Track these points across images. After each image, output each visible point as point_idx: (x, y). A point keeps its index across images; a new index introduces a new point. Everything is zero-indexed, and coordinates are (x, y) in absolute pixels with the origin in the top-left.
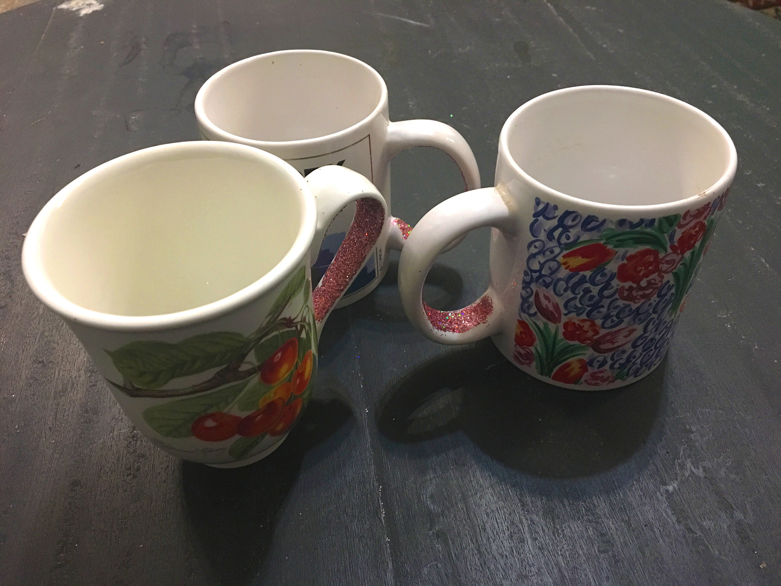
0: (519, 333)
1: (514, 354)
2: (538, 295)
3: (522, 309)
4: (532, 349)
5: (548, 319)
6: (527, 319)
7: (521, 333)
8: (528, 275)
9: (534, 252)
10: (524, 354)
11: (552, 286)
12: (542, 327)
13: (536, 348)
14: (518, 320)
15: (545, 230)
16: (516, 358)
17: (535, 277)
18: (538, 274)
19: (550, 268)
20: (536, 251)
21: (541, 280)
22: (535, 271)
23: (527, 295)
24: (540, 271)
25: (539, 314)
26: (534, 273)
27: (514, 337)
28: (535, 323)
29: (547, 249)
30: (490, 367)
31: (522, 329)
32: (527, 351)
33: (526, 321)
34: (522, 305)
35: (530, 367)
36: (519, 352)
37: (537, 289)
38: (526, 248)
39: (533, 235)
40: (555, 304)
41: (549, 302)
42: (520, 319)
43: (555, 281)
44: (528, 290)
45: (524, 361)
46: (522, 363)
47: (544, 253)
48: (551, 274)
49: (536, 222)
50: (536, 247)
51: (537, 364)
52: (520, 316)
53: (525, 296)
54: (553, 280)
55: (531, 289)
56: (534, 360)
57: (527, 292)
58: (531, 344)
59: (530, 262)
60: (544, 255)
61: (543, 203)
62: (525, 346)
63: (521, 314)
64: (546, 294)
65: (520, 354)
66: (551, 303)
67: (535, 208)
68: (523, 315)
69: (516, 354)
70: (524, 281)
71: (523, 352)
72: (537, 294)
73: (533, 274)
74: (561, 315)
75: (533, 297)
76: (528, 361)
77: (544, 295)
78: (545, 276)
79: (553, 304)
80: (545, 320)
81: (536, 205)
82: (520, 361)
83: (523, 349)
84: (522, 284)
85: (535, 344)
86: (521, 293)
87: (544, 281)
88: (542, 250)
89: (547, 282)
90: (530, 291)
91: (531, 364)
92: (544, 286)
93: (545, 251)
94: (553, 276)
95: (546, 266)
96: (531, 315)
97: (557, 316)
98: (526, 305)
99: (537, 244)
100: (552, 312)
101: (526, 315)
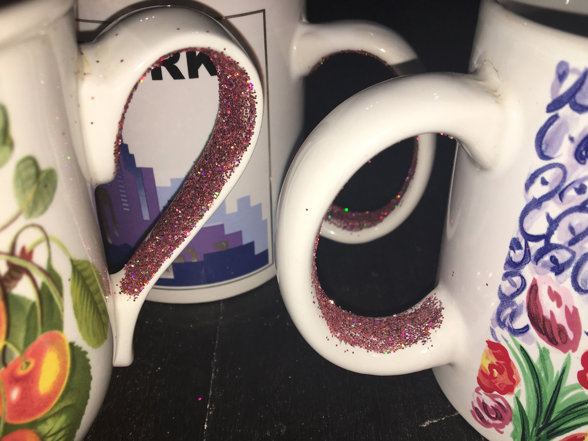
0: (487, 367)
1: (473, 406)
2: (537, 291)
3: (499, 319)
4: (510, 399)
5: (552, 341)
6: (506, 341)
7: (491, 366)
8: (520, 247)
9: (537, 196)
10: (492, 407)
11: (569, 271)
12: (535, 357)
13: (517, 398)
14: (488, 342)
15: (572, 139)
16: (476, 412)
17: (533, 252)
18: (541, 244)
19: (571, 229)
20: (545, 190)
21: (547, 258)
22: (536, 238)
23: (514, 290)
24: (547, 237)
25: (532, 331)
26: (532, 241)
27: (476, 374)
28: (522, 349)
29: (570, 185)
30: (427, 423)
31: (494, 360)
32: (499, 403)
33: (503, 343)
34: (499, 313)
35: (502, 433)
36: (484, 403)
37: (536, 276)
38: (523, 187)
39: (543, 156)
40: (571, 310)
41: (559, 305)
42: (493, 340)
43: (578, 258)
44: (517, 279)
45: (491, 421)
46: (486, 424)
47: (561, 196)
48: (572, 242)
49: (554, 121)
50: (544, 182)
51: (516, 430)
52: (493, 332)
53: (508, 294)
54: (574, 254)
55: (522, 277)
56: (511, 420)
57: (513, 284)
58: (510, 389)
59: (527, 219)
60: (561, 199)
61: (575, 71)
62: (495, 393)
63: (495, 329)
64: (554, 289)
65: (484, 406)
66: (563, 308)
67: (554, 89)
68: (498, 330)
69: (477, 405)
70: (510, 262)
71: (490, 403)
72: (534, 288)
73: (531, 244)
74: (580, 334)
75: (525, 293)
76: (498, 422)
77: (550, 289)
78: (557, 247)
79: (567, 309)
80: (543, 344)
81: (558, 80)
82: (482, 418)
83: (493, 397)
84: (505, 269)
85: (516, 390)
86: (500, 288)
87: (554, 259)
88: (559, 187)
89: (561, 261)
90: (520, 284)
91: (502, 426)
92: (552, 270)
93: (565, 189)
94: (575, 248)
95: (564, 224)
96: (515, 332)
97: (571, 335)
98: (509, 311)
99: (548, 175)
100: (561, 329)
101: (505, 333)
